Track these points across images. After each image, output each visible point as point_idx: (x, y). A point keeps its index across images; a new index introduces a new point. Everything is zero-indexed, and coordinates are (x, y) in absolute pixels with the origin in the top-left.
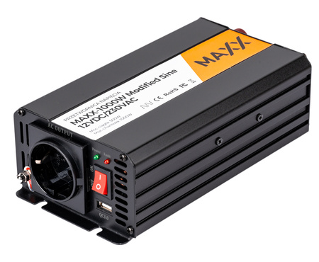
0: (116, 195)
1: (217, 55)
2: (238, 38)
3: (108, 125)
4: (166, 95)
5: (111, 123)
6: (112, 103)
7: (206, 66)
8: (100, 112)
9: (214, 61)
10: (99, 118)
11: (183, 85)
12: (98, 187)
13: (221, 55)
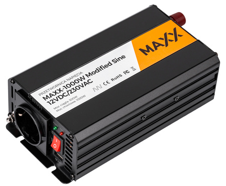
0: (65, 153)
1: (156, 45)
2: (175, 30)
3: (67, 104)
4: (112, 80)
5: (70, 102)
6: (75, 82)
7: (146, 54)
8: (65, 90)
9: (153, 51)
10: (63, 96)
11: (126, 71)
12: (55, 146)
13: (160, 45)
